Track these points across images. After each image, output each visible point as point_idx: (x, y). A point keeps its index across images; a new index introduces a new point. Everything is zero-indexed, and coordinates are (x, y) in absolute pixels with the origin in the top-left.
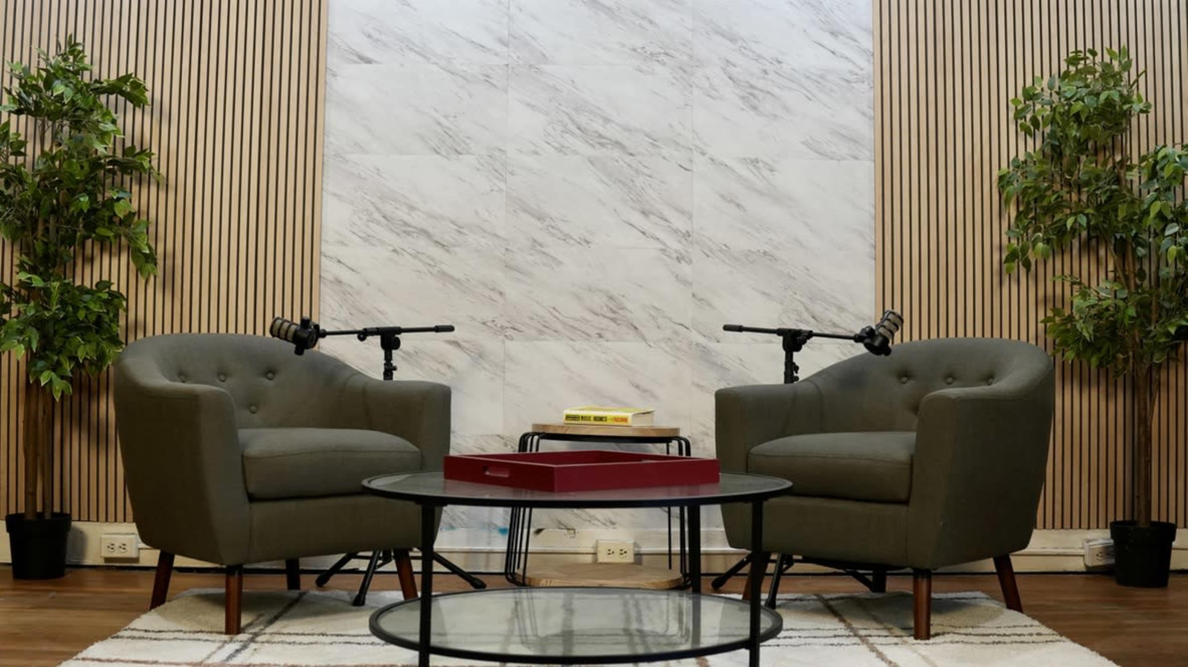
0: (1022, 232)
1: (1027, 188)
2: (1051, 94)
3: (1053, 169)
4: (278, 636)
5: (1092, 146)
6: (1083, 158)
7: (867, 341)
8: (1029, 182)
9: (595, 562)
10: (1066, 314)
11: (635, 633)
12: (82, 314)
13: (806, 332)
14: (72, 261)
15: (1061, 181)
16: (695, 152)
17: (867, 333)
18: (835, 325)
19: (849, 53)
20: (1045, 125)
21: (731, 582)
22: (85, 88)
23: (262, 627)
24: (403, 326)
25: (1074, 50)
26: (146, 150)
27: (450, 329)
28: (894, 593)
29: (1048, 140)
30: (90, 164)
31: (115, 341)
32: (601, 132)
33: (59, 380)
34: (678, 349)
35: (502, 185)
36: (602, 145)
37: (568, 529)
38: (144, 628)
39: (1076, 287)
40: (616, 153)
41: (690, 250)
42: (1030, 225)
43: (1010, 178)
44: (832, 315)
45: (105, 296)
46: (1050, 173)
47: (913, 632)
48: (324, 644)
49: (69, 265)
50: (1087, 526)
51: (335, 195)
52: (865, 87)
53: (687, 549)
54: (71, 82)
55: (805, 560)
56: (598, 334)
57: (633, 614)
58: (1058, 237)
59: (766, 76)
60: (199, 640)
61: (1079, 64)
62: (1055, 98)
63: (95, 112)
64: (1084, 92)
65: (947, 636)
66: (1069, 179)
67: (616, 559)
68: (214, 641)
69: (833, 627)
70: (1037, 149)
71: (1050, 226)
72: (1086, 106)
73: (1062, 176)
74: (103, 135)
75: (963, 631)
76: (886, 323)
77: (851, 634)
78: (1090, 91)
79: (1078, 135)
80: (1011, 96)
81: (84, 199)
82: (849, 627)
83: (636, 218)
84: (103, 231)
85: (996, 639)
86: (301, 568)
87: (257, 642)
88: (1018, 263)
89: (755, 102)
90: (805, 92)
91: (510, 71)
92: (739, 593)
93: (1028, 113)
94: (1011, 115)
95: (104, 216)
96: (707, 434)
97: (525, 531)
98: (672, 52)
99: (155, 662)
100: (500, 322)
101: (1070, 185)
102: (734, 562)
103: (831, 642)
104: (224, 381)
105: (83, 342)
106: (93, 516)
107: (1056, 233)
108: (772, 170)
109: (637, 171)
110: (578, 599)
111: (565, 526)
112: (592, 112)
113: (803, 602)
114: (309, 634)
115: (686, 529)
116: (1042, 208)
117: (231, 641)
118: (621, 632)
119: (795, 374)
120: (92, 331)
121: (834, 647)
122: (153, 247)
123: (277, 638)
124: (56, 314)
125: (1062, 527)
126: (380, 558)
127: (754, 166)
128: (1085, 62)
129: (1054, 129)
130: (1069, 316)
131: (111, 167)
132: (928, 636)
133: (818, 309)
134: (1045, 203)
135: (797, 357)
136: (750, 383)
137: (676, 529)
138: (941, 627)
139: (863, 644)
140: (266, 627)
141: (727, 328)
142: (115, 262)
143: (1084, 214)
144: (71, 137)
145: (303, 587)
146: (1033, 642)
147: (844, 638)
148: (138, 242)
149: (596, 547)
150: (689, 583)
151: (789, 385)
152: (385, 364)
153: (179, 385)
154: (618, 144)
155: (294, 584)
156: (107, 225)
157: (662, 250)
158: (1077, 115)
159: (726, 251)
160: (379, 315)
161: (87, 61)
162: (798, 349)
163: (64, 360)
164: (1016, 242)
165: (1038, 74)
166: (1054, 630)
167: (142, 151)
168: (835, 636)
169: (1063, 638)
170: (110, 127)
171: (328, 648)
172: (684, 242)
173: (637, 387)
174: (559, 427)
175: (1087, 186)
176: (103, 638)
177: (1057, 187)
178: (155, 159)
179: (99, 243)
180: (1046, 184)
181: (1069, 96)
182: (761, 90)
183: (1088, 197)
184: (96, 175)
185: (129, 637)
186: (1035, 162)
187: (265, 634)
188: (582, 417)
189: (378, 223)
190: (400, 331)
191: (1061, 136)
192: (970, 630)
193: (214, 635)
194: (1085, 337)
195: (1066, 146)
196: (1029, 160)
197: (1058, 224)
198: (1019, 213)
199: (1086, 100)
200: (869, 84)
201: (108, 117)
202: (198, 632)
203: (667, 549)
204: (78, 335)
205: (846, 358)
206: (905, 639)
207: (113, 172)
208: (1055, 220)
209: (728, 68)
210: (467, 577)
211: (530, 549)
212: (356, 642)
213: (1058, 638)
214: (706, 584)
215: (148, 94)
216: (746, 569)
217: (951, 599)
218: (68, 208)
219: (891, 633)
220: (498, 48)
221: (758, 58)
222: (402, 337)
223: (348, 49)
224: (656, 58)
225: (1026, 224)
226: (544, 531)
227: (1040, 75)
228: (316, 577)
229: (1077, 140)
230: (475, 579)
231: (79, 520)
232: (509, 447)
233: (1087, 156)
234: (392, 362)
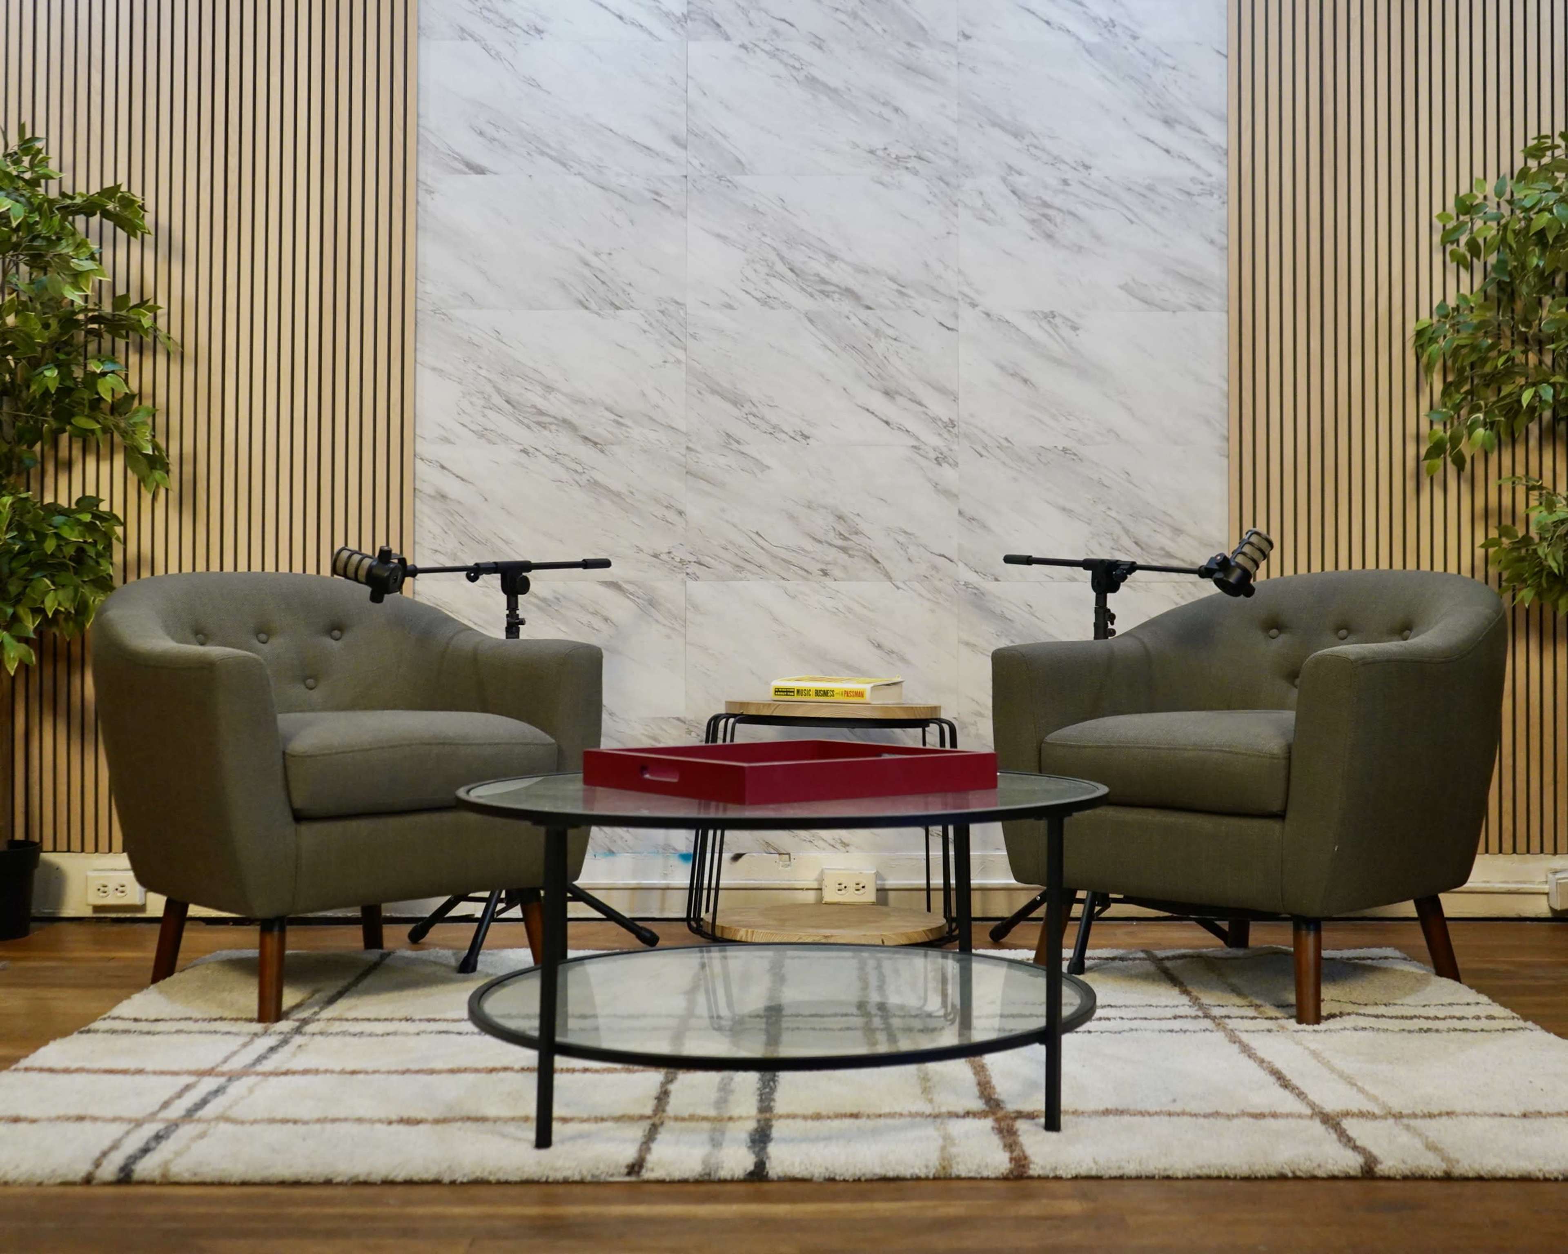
0: (1452, 412)
1: (1459, 347)
2: (1498, 204)
3: (1501, 318)
4: (337, 1023)
5: (1561, 282)
6: (1547, 300)
7: (1220, 575)
8: (1463, 338)
9: (820, 902)
10: (1520, 535)
11: (874, 1011)
12: (50, 546)
13: (1125, 563)
14: (39, 466)
15: (1513, 334)
16: (961, 302)
17: (1218, 564)
18: (1169, 555)
19: (1192, 153)
20: (1488, 252)
21: (1018, 931)
22: (46, 205)
23: (316, 1009)
24: (534, 561)
25: (1535, 134)
26: (148, 301)
27: (605, 564)
28: (1262, 949)
29: (1493, 275)
30: (60, 321)
31: (104, 584)
32: (823, 275)
33: (15, 643)
34: (938, 591)
35: (680, 354)
36: (826, 294)
37: (780, 854)
38: (133, 1016)
39: (1534, 495)
40: (846, 306)
41: (955, 447)
42: (1464, 403)
43: (1433, 332)
44: (1163, 540)
45: (87, 518)
46: (1496, 324)
47: (1293, 1011)
48: (406, 1034)
49: (34, 472)
50: (1552, 851)
51: (434, 369)
52: (1214, 202)
53: (953, 881)
54: (22, 195)
55: (1126, 900)
56: (822, 570)
57: (873, 981)
58: (1508, 419)
59: (1067, 188)
60: (215, 1032)
61: (1544, 156)
62: (1506, 209)
63: (64, 242)
64: (1551, 198)
65: (1345, 1018)
66: (1525, 332)
67: (849, 897)
68: (237, 1034)
69: (1170, 1002)
70: (1475, 288)
71: (1494, 403)
72: (1555, 219)
73: (1513, 328)
74: (77, 278)
75: (1370, 1010)
76: (1247, 549)
77: (1200, 1014)
78: (1562, 197)
79: (1541, 264)
80: (1437, 209)
81: (52, 373)
82: (1196, 1002)
83: (877, 402)
84: (82, 422)
85: (1425, 1024)
86: (383, 914)
87: (305, 1034)
88: (1445, 459)
89: (1050, 227)
90: (1125, 212)
91: (689, 184)
92: (1030, 949)
93: (1462, 234)
94: (1437, 238)
95: (83, 399)
96: (980, 715)
97: (716, 856)
98: (928, 154)
99: (140, 1072)
100: (678, 555)
101: (1526, 341)
102: (1022, 900)
103: (1170, 1028)
104: (264, 643)
105: (53, 587)
106: (76, 843)
107: (1504, 412)
108: (1075, 328)
109: (877, 333)
110: (793, 958)
111: (775, 849)
112: (809, 246)
113: (1125, 963)
114: (386, 1020)
115: (952, 853)
116: (1483, 376)
117: (265, 1032)
118: (854, 1011)
119: (1110, 626)
120: (69, 570)
121: (1174, 1034)
122: (163, 445)
123: (337, 1027)
124: (10, 544)
125: (1514, 852)
126: (501, 901)
127: (1049, 322)
128: (1553, 153)
129: (1502, 257)
130: (1523, 537)
131: (96, 326)
132: (1318, 1019)
133: (1143, 531)
134: (1488, 368)
135: (1113, 601)
136: (1044, 639)
137: (937, 853)
138: (1338, 1004)
139: (1217, 1031)
140: (322, 1009)
141: (1010, 559)
142: (105, 467)
143: (1550, 384)
144: (32, 282)
145: (388, 944)
146: (1482, 1030)
147: (1189, 1020)
148: (136, 436)
149: (820, 880)
150: (957, 932)
151: (1102, 642)
152: (508, 616)
153: (194, 649)
154: (849, 292)
155: (373, 939)
156: (87, 411)
157: (914, 447)
158: (1541, 234)
159: (1008, 447)
160: (500, 544)
161: (53, 165)
162: (1115, 588)
163: (22, 611)
164: (1442, 428)
165: (1478, 173)
166: (1513, 1010)
167: (143, 303)
168: (1175, 1018)
169: (1530, 1024)
170: (89, 265)
171: (412, 1042)
172: (946, 435)
173: (879, 646)
174: (764, 705)
175: (1553, 343)
176: (65, 1033)
177: (1505, 344)
178: (162, 315)
179: (80, 440)
180: (1490, 341)
181: (1528, 205)
182: (1059, 210)
183: (1554, 359)
184: (72, 336)
185: (106, 1032)
186: (1472, 309)
187: (318, 1020)
188: (798, 691)
189: (499, 410)
190: (529, 566)
191: (1515, 267)
192: (1381, 1010)
193: (240, 1023)
194: (1550, 567)
195: (1521, 281)
196: (1463, 306)
197: (1508, 400)
198: (1447, 386)
199: (1555, 211)
200: (1220, 197)
201: (84, 249)
202: (215, 1020)
203: (925, 882)
204: (45, 576)
205: (1184, 603)
206: (1283, 1022)
207: (98, 334)
208: (1503, 394)
209: (1009, 178)
210: (629, 924)
211: (723, 883)
212: (456, 1030)
213: (1521, 1023)
214: (979, 932)
215: (149, 219)
216: (1041, 912)
217: (1348, 959)
218: (28, 387)
219: (1260, 1013)
220: (672, 151)
221: (1056, 161)
222: (532, 575)
223: (450, 153)
224: (904, 164)
225: (1458, 401)
226: (744, 857)
227: (1482, 177)
228: (409, 928)
229: (1540, 273)
230: (641, 928)
231: (55, 850)
232: (693, 734)
233: (1553, 297)
234: (518, 612)
